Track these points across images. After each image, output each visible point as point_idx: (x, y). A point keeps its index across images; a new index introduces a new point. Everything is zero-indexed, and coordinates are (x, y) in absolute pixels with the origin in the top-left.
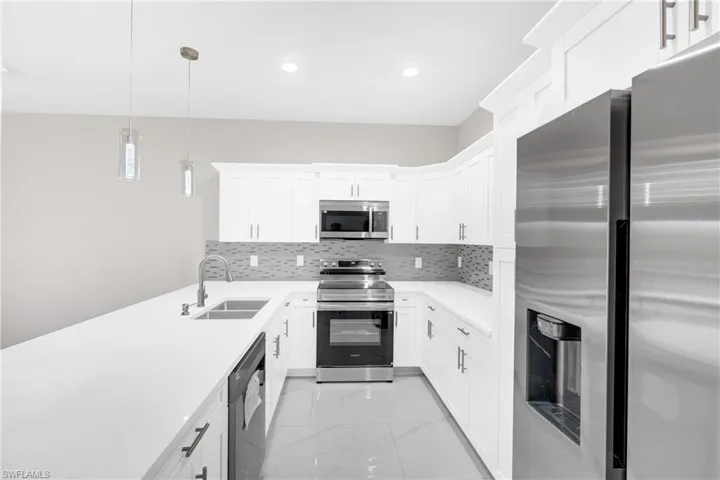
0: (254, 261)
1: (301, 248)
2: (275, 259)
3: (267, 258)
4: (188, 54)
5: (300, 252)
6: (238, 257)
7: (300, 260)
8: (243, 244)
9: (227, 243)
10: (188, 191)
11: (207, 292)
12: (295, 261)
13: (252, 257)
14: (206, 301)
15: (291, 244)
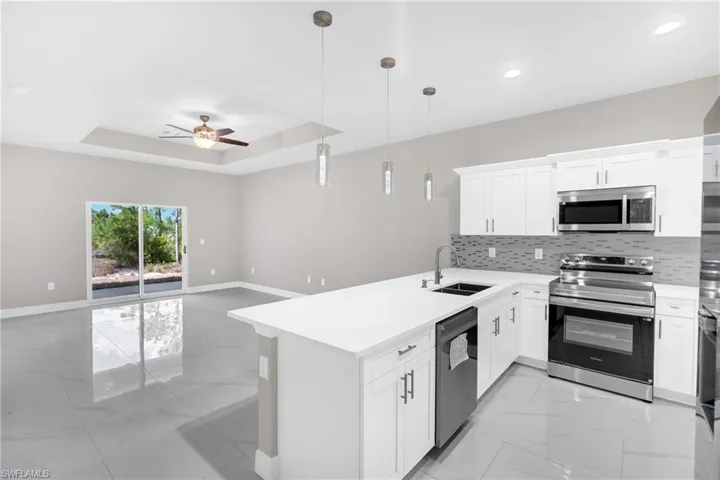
0: (492, 252)
1: (540, 241)
2: (513, 252)
3: (506, 250)
4: (429, 92)
5: (538, 245)
6: (477, 248)
7: (539, 254)
8: (482, 237)
9: (468, 236)
10: (429, 197)
11: (442, 274)
12: (533, 253)
13: (490, 249)
14: (441, 280)
15: (528, 238)
